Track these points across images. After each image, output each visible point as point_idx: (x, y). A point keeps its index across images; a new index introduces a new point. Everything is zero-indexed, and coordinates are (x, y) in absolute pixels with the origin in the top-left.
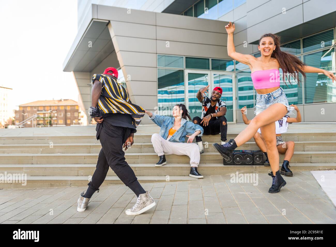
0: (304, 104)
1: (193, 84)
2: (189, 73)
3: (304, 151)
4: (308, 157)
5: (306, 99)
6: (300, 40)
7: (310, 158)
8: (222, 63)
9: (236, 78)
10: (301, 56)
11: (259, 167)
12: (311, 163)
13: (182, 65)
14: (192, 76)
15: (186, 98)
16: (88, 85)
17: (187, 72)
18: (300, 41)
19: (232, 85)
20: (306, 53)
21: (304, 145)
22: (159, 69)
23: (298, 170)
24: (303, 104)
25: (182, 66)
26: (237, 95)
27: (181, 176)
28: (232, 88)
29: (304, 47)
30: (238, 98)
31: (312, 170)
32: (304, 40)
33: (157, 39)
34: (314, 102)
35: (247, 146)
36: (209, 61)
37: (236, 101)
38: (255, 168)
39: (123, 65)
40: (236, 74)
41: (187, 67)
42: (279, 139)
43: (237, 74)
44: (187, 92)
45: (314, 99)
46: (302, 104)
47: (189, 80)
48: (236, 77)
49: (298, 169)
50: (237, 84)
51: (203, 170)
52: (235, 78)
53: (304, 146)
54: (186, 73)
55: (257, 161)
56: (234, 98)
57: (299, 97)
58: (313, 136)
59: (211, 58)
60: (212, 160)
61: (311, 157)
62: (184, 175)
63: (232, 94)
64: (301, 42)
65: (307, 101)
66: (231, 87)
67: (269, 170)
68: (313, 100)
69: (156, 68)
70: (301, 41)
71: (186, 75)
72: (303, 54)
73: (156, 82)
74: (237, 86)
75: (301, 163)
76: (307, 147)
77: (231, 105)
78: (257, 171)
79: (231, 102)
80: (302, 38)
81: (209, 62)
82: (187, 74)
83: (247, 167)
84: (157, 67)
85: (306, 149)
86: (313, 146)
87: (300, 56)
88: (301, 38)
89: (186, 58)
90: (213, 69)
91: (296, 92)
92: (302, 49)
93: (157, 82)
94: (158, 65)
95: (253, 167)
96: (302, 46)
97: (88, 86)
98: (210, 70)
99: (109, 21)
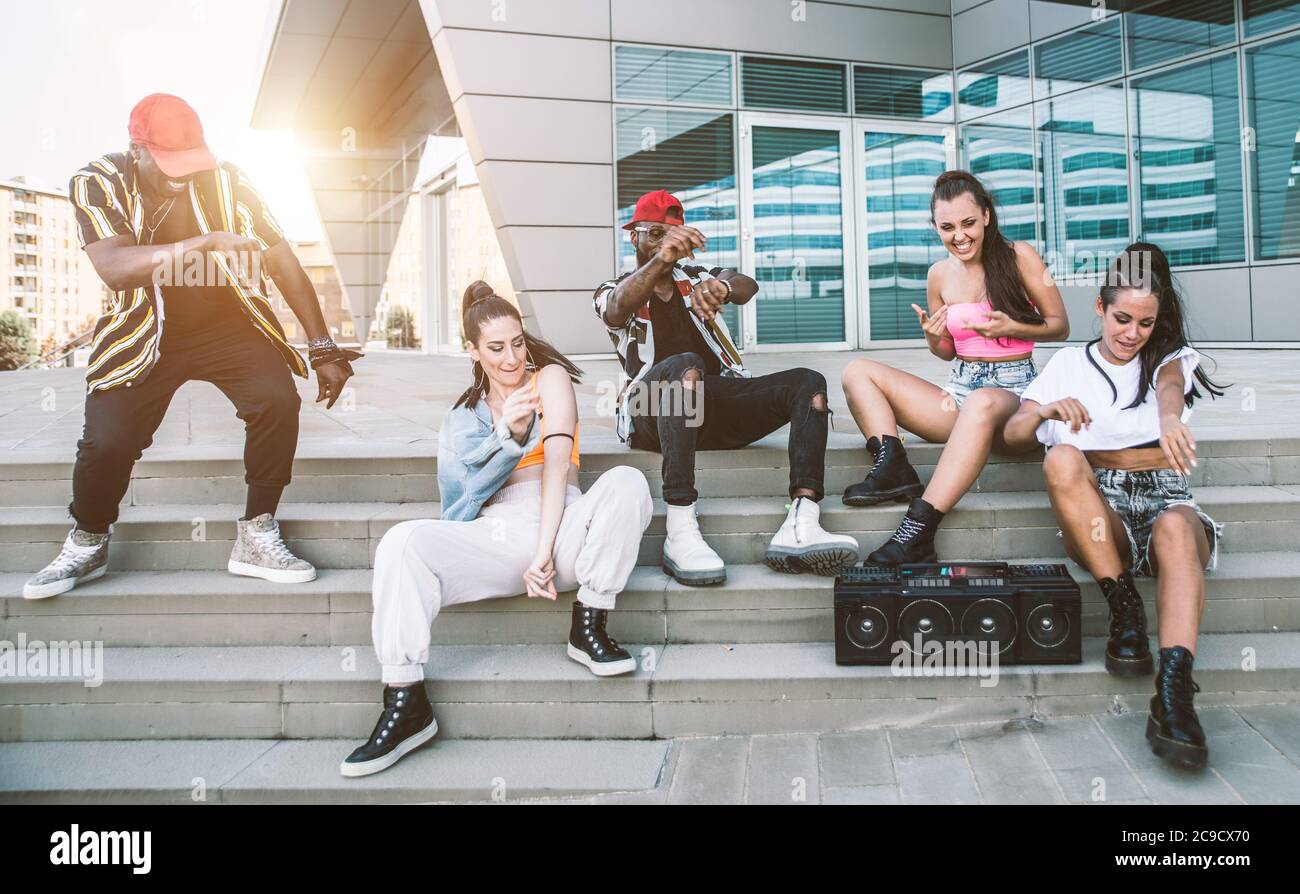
0: (1253, 263)
1: (777, 179)
2: (754, 128)
5: (1260, 238)
8: (902, 82)
9: (961, 151)
10: (1237, 50)
11: (1056, 676)
13: (727, 91)
15: (744, 237)
16: (354, 182)
17: (747, 121)
20: (1259, 40)
22: (623, 110)
24: (1246, 264)
25: (727, 97)
27: (565, 739)
29: (1246, 17)
35: (987, 524)
36: (844, 74)
38: (1028, 683)
39: (460, 94)
40: (960, 132)
41: (754, 97)
42: (1172, 486)
43: (964, 130)
44: (747, 212)
45: (1282, 239)
46: (1244, 261)
47: (755, 165)
48: (962, 143)
51: (707, 702)
52: (958, 148)
54: (741, 128)
55: (1040, 636)
57: (1222, 231)
59: (853, 64)
62: (583, 733)
65: (1263, 248)
68: (1278, 244)
69: (609, 105)
71: (741, 135)
72: (1243, 41)
73: (610, 167)
78: (1042, 702)
81: (844, 80)
82: (746, 133)
84: (615, 100)
87: (1233, 50)
89: (745, 59)
90: (863, 108)
92: (1242, 23)
93: (612, 164)
94: (618, 93)
95: (1016, 676)
96: (1238, 11)
97: (355, 187)
98: (849, 114)
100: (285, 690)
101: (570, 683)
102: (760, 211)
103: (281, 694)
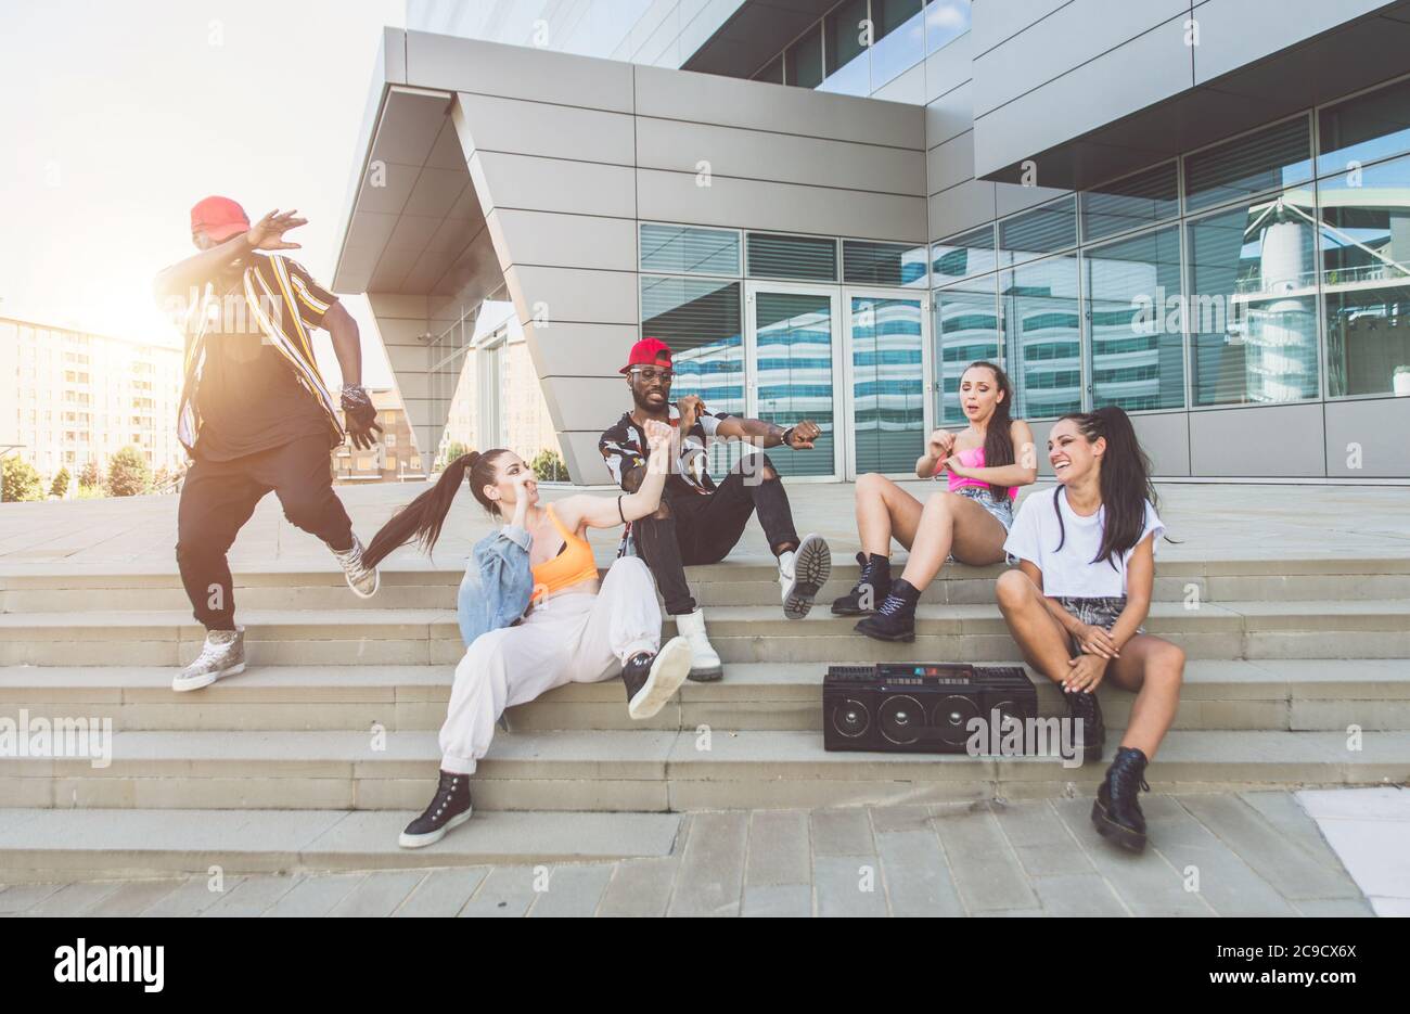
0: (1191, 409)
1: (778, 338)
2: (757, 293)
3: (1245, 659)
4: (1274, 701)
5: (1198, 386)
6: (1175, 162)
7: (1281, 708)
8: (884, 255)
9: (934, 313)
10: (1179, 222)
11: (1016, 764)
12: (1290, 730)
13: (735, 263)
14: (771, 308)
15: (749, 387)
16: (419, 338)
17: (752, 288)
18: (1176, 168)
19: (920, 343)
20: (1199, 213)
21: (1243, 626)
22: (647, 278)
23: (1227, 785)
24: (1185, 409)
25: (735, 268)
26: (940, 374)
27: (593, 811)
28: (920, 352)
29: (1188, 193)
30: (942, 386)
31: (1302, 785)
32: (1189, 162)
33: (638, 165)
34: (1217, 399)
35: (955, 631)
36: (834, 248)
37: (933, 394)
38: (991, 770)
39: (509, 264)
40: (934, 297)
41: (757, 269)
43: (937, 295)
44: (752, 365)
45: (1218, 387)
46: (1183, 406)
47: (759, 325)
48: (936, 306)
49: (1229, 780)
50: (939, 338)
51: (714, 781)
52: (931, 310)
53: (1244, 632)
54: (747, 293)
56: (927, 385)
57: (1164, 381)
58: (1284, 578)
59: (842, 239)
60: (768, 713)
61: (1288, 701)
62: (609, 807)
63: (921, 371)
64: (1178, 169)
65: (1201, 396)
66: (917, 348)
67: (1069, 784)
68: (1214, 391)
69: (636, 274)
70: (1178, 165)
71: (747, 300)
72: (1185, 214)
73: (636, 327)
74: (939, 346)
75: (1234, 730)
76: (1260, 639)
77: (918, 406)
78: (1004, 787)
79: (918, 396)
80: (1183, 156)
81: (834, 253)
82: (751, 298)
83: (948, 764)
84: (640, 270)
85: (1254, 648)
86: (1291, 634)
87: (1176, 223)
88: (1180, 154)
89: (750, 236)
90: (851, 277)
91: (1154, 362)
92: (1184, 199)
93: (638, 325)
94: (643, 264)
95: (980, 763)
96: (1181, 188)
97: (420, 343)
98: (839, 282)
99: (454, 94)
100: (356, 768)
101: (599, 764)
102: (763, 365)
103: (353, 771)
